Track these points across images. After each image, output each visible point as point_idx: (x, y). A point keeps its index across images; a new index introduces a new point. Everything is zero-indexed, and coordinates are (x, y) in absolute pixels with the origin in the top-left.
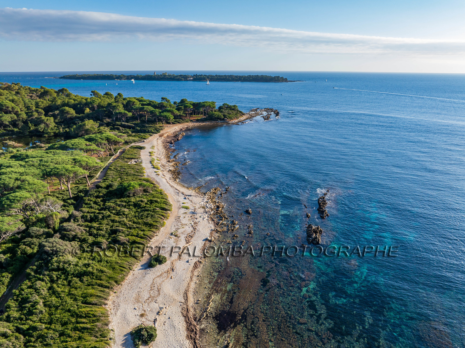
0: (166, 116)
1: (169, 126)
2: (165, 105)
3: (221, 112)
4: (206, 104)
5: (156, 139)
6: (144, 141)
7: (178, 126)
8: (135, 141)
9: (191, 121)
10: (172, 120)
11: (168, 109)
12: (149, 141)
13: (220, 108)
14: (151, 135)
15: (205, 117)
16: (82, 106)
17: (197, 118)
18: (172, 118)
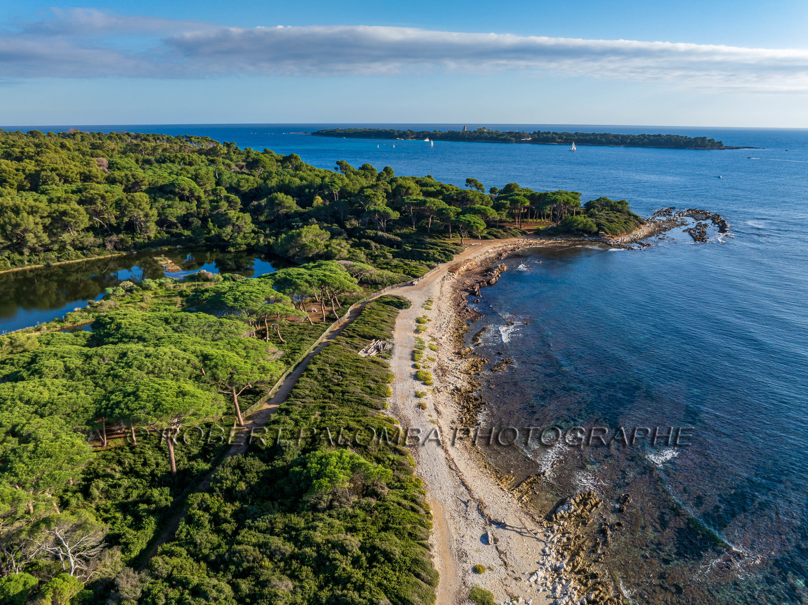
0: (470, 222)
1: (474, 243)
2: (471, 197)
3: (592, 216)
4: (559, 197)
5: (440, 279)
6: (412, 284)
7: (492, 246)
8: (392, 283)
9: (524, 233)
10: (482, 231)
11: (477, 206)
12: (424, 285)
13: (589, 206)
14: (431, 268)
15: (554, 225)
16: (312, 191)
17: (535, 227)
18: (482, 228)
